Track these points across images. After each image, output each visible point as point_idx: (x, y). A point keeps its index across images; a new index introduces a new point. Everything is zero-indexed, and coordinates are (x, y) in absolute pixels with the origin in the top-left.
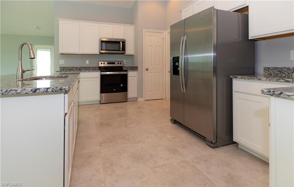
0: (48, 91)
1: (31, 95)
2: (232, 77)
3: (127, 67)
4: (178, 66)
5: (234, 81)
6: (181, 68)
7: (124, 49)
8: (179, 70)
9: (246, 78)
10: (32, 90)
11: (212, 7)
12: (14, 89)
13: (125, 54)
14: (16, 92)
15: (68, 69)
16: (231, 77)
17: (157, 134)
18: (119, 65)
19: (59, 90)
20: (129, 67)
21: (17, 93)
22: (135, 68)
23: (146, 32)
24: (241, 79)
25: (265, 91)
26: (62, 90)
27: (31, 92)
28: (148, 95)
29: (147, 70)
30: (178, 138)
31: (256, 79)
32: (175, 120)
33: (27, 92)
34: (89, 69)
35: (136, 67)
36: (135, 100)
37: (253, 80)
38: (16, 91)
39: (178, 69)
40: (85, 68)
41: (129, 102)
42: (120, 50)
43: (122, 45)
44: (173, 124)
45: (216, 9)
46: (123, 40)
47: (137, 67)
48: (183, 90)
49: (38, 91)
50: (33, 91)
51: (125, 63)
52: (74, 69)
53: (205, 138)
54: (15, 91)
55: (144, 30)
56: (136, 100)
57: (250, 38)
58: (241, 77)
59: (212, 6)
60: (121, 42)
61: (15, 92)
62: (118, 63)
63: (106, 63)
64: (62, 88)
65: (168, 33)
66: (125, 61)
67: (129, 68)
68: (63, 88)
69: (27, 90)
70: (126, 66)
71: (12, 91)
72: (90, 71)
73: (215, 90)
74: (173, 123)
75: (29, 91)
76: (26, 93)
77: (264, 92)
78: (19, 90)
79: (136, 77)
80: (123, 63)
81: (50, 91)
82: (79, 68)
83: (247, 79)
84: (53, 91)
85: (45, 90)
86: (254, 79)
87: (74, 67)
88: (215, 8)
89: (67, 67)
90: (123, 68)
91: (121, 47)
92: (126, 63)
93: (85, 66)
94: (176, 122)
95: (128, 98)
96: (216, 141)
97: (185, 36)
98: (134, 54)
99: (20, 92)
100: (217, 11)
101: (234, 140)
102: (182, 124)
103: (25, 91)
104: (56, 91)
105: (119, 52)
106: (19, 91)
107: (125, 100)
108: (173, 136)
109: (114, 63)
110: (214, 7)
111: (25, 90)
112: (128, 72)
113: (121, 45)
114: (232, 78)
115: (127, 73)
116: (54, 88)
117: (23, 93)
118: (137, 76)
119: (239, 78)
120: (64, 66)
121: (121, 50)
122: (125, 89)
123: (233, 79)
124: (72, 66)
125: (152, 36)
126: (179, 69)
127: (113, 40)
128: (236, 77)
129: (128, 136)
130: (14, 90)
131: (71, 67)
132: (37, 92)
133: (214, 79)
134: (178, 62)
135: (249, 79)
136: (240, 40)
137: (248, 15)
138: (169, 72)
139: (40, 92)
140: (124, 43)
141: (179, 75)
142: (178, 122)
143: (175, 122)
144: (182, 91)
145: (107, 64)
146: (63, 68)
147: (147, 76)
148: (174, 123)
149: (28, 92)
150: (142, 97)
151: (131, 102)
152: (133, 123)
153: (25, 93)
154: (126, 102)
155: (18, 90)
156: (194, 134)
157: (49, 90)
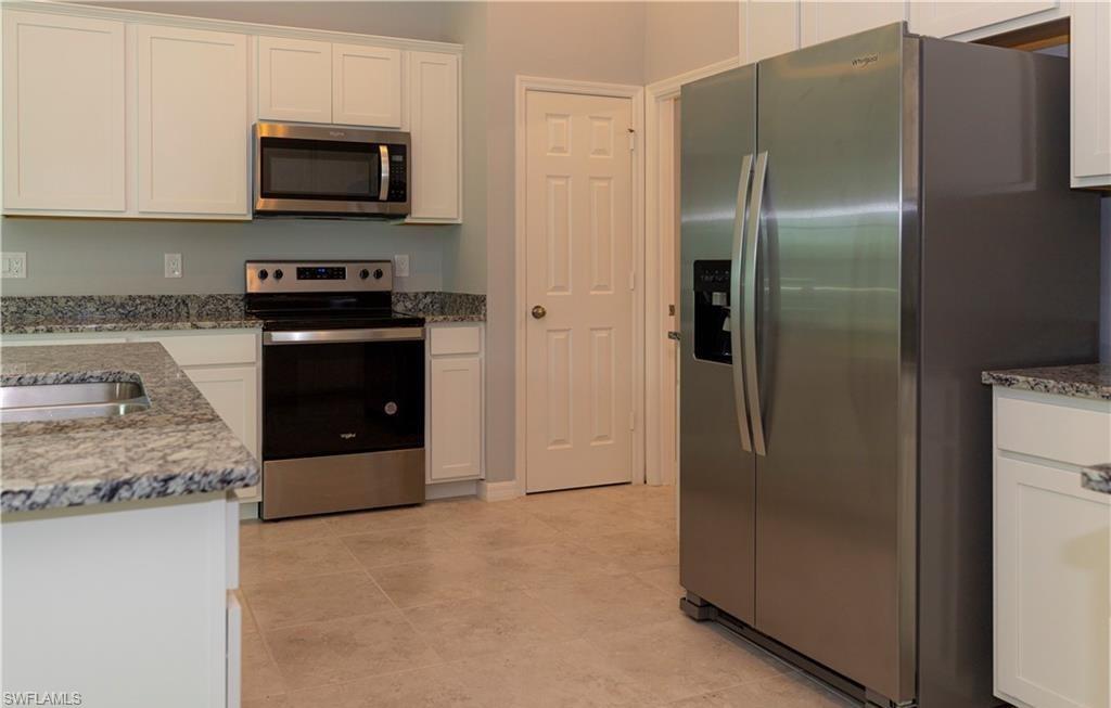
0: (169, 491)
1: (93, 510)
2: (992, 381)
3: (416, 295)
4: (724, 313)
5: (1000, 399)
6: (740, 324)
7: (400, 189)
8: (729, 334)
9: (1050, 386)
10: (97, 489)
11: (898, 24)
12: (17, 489)
13: (407, 220)
14: (29, 502)
15: (49, 311)
16: (986, 377)
17: (616, 685)
18: (372, 285)
19: (219, 486)
20: (426, 294)
21: (31, 507)
22: (467, 307)
23: (530, 94)
24: (1032, 393)
25: (1095, 475)
26: (229, 483)
27: (94, 500)
28: (542, 463)
29: (538, 314)
30: (726, 696)
31: (1093, 394)
32: (706, 605)
33: (76, 500)
34: (183, 311)
35: (476, 298)
36: (467, 493)
37: (1080, 400)
38: (29, 494)
39: (724, 328)
40: (163, 301)
41: (433, 506)
42: (376, 199)
43: (391, 162)
44: (694, 623)
45: (916, 36)
46: (395, 133)
47: (482, 300)
48: (752, 442)
49: (124, 493)
50: (101, 494)
51: (406, 274)
52: (91, 307)
53: (863, 688)
54: (23, 497)
55: (521, 82)
56: (473, 492)
57: (1074, 184)
58: (1030, 379)
59: (901, 19)
60: (384, 150)
61: (24, 503)
62: (365, 274)
63: (290, 271)
64: (229, 473)
65: (657, 98)
66: (403, 261)
67: (428, 300)
68: (233, 476)
69: (77, 490)
70: (410, 289)
71: (9, 496)
72: (200, 324)
73: (908, 444)
74: (694, 619)
75: (84, 493)
76: (71, 505)
77: (1090, 480)
78: (41, 491)
79: (476, 359)
80: (393, 269)
81: (180, 489)
82: (123, 306)
83: (1055, 390)
84: (191, 492)
85: (154, 489)
86: (1087, 393)
87: (91, 299)
88: (912, 31)
89: (43, 299)
90: (393, 299)
91: (385, 174)
92: (411, 273)
93: (156, 293)
94: (712, 617)
95: (428, 481)
96: (914, 702)
97: (764, 156)
98: (460, 222)
99: (48, 502)
100: (921, 43)
101: (996, 694)
102: (743, 625)
103: (67, 494)
104: (204, 491)
105: (371, 207)
106: (39, 498)
107: (412, 495)
108: (704, 691)
109: (338, 274)
110: (905, 24)
111: (66, 489)
112: (427, 326)
113: (385, 167)
114: (990, 386)
115: (424, 332)
116: (197, 478)
117: (57, 505)
118: (483, 354)
119: (1019, 388)
120: (29, 293)
121: (384, 195)
122: (409, 430)
123: (994, 387)
124: (78, 293)
125: (565, 116)
126: (731, 325)
127: (334, 137)
128: (1008, 383)
129: (464, 699)
130: (21, 492)
131: (68, 299)
132: (120, 499)
133: (907, 388)
134: (725, 286)
135: (1063, 391)
136: (1031, 186)
137: (1067, 61)
138: (672, 335)
139: (136, 497)
140: (400, 150)
141: (729, 360)
142: (721, 613)
143: (704, 612)
144: (747, 446)
145: (299, 278)
146: (22, 304)
147: (536, 350)
148: (702, 620)
149: (80, 501)
150: (511, 477)
151: (444, 505)
152: (477, 631)
153: (66, 503)
154: (418, 509)
155: (36, 493)
156: (806, 671)
157: (172, 486)
